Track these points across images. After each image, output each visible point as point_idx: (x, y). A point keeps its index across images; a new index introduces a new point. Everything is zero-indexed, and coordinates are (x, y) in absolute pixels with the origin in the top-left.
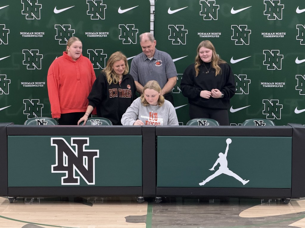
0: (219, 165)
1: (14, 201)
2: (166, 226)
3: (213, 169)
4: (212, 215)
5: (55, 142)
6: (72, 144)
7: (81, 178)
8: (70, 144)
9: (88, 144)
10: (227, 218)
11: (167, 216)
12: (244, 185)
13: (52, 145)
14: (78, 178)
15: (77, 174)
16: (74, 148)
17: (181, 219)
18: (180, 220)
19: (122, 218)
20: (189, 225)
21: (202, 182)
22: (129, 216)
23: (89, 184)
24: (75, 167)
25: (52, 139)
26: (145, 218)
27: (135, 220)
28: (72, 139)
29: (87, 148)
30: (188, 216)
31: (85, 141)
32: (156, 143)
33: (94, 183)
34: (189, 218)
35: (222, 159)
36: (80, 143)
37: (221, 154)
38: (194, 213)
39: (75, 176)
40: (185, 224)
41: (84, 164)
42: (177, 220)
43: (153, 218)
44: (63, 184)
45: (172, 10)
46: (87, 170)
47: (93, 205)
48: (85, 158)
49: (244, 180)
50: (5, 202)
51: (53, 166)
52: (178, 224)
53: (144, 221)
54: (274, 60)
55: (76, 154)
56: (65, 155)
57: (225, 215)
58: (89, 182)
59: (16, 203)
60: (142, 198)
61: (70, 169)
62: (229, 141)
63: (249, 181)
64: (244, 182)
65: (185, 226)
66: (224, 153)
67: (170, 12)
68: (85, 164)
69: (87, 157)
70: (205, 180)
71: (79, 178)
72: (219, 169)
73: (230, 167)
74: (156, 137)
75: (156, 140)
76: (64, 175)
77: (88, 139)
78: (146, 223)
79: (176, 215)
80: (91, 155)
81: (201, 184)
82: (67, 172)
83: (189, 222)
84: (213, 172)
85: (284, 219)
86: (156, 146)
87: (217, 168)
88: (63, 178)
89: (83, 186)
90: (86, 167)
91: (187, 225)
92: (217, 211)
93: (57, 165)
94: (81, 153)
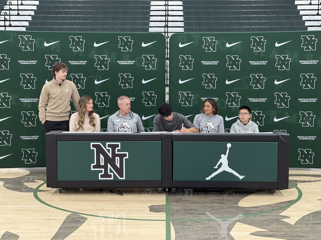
1: (62, 192)
2: (181, 215)
3: (216, 167)
4: (217, 204)
5: (94, 146)
6: (107, 148)
7: (114, 174)
8: (106, 148)
9: (119, 148)
10: (229, 207)
11: (182, 205)
12: (241, 179)
13: (92, 148)
14: (112, 174)
15: (111, 171)
16: (109, 150)
17: (193, 208)
18: (192, 210)
19: (146, 207)
20: (200, 214)
21: (208, 177)
22: (152, 205)
24: (109, 166)
25: (92, 144)
26: (165, 207)
27: (156, 209)
28: (107, 144)
29: (118, 151)
30: (198, 205)
31: (117, 146)
32: (172, 147)
33: (124, 178)
34: (199, 208)
35: (224, 159)
36: (114, 147)
37: (222, 156)
38: (202, 203)
39: (110, 172)
40: (196, 213)
41: (116, 164)
42: (190, 210)
43: (171, 207)
44: (100, 178)
45: (182, 44)
46: (119, 167)
47: (124, 195)
48: (117, 158)
49: (240, 175)
50: (55, 192)
51: (92, 165)
52: (191, 214)
53: (164, 210)
54: (258, 81)
55: (110, 155)
56: (101, 156)
57: (227, 204)
58: (121, 177)
59: (64, 193)
60: (161, 189)
61: (105, 167)
62: (229, 145)
63: (244, 176)
64: (241, 177)
65: (197, 216)
66: (225, 155)
67: (181, 46)
68: (118, 163)
69: (118, 158)
70: (210, 176)
71: (113, 174)
72: (221, 167)
73: (230, 165)
74: (172, 142)
75: (172, 144)
76: (101, 171)
77: (119, 144)
78: (165, 212)
79: (188, 205)
81: (207, 179)
82: (103, 170)
83: (200, 212)
84: (217, 170)
85: (274, 208)
86: (172, 149)
87: (220, 166)
88: (100, 174)
89: (116, 181)
90: (118, 165)
91: (198, 214)
92: (219, 201)
93: (95, 164)
94: (114, 155)
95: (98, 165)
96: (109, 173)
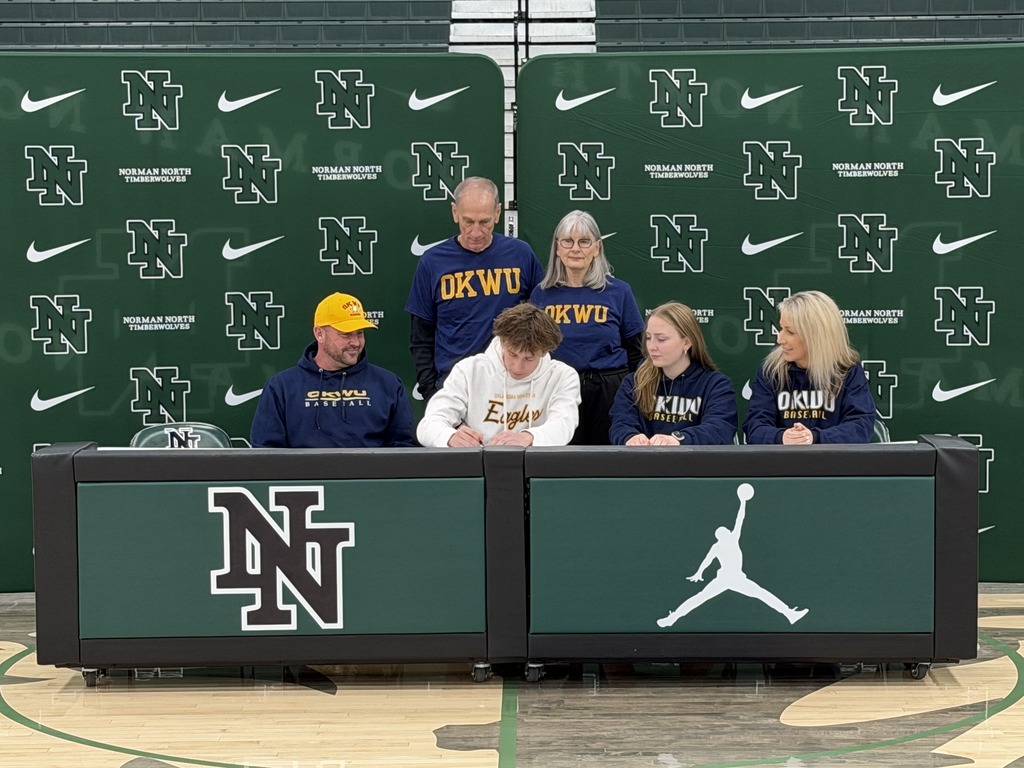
0: (716, 564)
1: (98, 681)
3: (697, 577)
4: (699, 719)
5: (220, 500)
6: (273, 507)
7: (301, 608)
8: (266, 507)
9: (321, 507)
10: (745, 729)
11: (563, 724)
12: (792, 623)
13: (212, 508)
14: (293, 608)
15: (289, 598)
16: (278, 517)
19: (425, 732)
21: (667, 615)
22: (448, 727)
23: (324, 626)
24: (281, 577)
25: (212, 491)
26: (497, 732)
28: (273, 490)
29: (317, 517)
30: (626, 726)
31: (313, 498)
32: (527, 500)
33: (339, 625)
35: (727, 546)
36: (298, 504)
37: (721, 532)
38: (643, 715)
39: (284, 603)
41: (309, 568)
43: (520, 733)
44: (246, 627)
45: (567, 97)
46: (319, 583)
47: (338, 692)
48: (313, 548)
49: (791, 607)
51: (214, 574)
53: (495, 741)
55: (285, 536)
56: (250, 539)
57: (737, 718)
58: (326, 622)
60: (487, 665)
61: (266, 582)
62: (746, 492)
63: (806, 611)
64: (794, 616)
66: (731, 528)
67: (563, 104)
68: (314, 567)
69: (317, 546)
70: (674, 611)
71: (295, 611)
72: (715, 576)
73: (750, 570)
74: (527, 481)
75: (527, 490)
76: (250, 599)
77: (320, 489)
79: (587, 722)
80: (329, 540)
81: (663, 623)
82: (257, 592)
85: (916, 730)
88: (245, 610)
89: (308, 636)
90: (316, 576)
92: (711, 707)
93: (226, 570)
94: (300, 534)
95: (238, 577)
96: (281, 606)
